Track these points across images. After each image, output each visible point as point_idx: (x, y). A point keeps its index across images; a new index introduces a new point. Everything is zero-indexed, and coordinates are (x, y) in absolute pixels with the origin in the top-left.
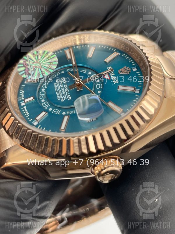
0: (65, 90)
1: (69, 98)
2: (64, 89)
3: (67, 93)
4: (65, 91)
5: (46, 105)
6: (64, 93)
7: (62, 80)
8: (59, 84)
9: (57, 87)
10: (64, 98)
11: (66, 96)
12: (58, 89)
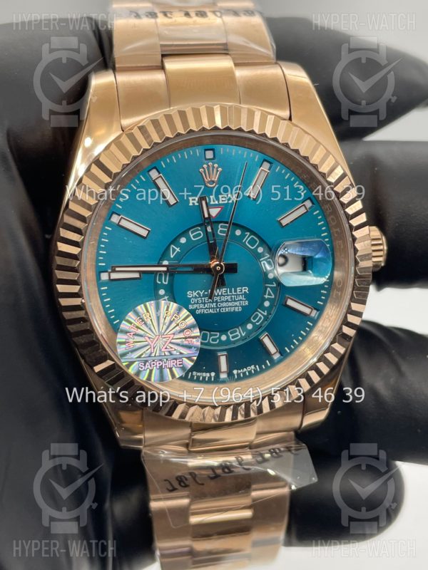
0: (222, 295)
1: (243, 291)
2: (218, 295)
3: (231, 292)
4: (224, 296)
5: (238, 333)
6: (229, 297)
7: (192, 297)
8: (202, 303)
9: (209, 308)
10: (241, 300)
11: (237, 295)
12: (214, 308)
